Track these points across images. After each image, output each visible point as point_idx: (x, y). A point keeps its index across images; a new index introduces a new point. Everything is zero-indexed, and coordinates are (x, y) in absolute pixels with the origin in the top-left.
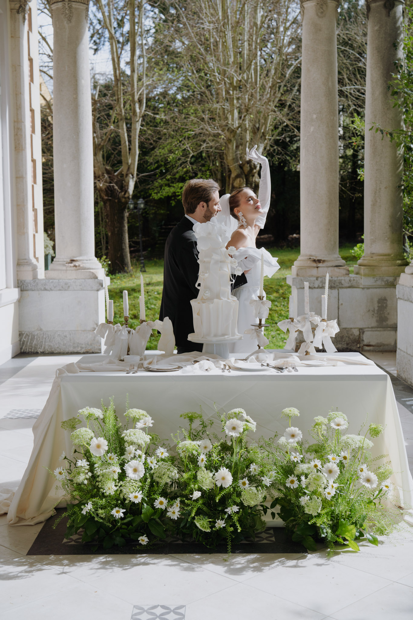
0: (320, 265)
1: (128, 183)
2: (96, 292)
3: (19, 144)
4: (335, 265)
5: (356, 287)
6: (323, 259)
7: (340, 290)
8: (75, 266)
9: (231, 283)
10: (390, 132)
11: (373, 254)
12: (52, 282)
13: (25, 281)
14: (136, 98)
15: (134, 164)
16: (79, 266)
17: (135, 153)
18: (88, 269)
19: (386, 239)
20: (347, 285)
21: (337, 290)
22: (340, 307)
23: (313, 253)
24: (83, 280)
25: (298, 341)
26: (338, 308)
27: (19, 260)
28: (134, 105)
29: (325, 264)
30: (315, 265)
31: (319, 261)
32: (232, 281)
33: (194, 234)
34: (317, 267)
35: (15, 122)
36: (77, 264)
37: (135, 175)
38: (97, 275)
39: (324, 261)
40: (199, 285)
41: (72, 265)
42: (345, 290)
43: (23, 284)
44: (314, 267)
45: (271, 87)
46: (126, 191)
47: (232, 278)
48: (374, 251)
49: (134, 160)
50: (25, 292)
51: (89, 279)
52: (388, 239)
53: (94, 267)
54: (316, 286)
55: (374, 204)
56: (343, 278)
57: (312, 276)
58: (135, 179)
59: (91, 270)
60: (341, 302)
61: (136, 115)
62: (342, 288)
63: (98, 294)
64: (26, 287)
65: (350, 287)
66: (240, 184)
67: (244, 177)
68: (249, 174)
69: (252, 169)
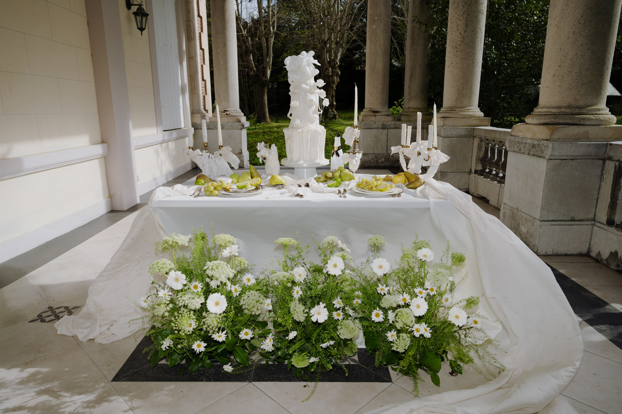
0: (377, 114)
1: (267, 71)
2: (240, 130)
3: (190, 36)
4: (386, 114)
5: (398, 128)
6: (379, 110)
7: (389, 130)
8: (227, 114)
9: (319, 113)
10: (426, 24)
11: (409, 107)
12: (213, 124)
13: (196, 123)
14: (271, 23)
15: (270, 62)
16: (229, 114)
17: (271, 55)
18: (235, 116)
19: (418, 98)
20: (393, 127)
21: (387, 130)
22: (388, 140)
23: (373, 107)
24: (232, 123)
25: (362, 161)
26: (387, 141)
27: (192, 110)
28: (270, 27)
29: (380, 114)
30: (374, 114)
31: (376, 112)
32: (320, 111)
33: (285, 67)
34: (375, 116)
35: (186, 21)
36: (228, 113)
37: (271, 68)
38: (240, 120)
39: (379, 112)
40: (291, 115)
41: (225, 113)
42: (392, 130)
43: (195, 125)
44: (373, 116)
45: (347, 16)
46: (266, 77)
47: (320, 109)
48: (410, 106)
49: (270, 59)
50: (197, 130)
51: (235, 122)
52: (419, 98)
53: (238, 115)
54: (374, 127)
55: (411, 76)
56: (391, 123)
57: (372, 121)
58: (270, 70)
59: (237, 117)
60: (389, 137)
61: (271, 33)
62: (390, 128)
63: (241, 131)
64: (198, 127)
65: (394, 128)
66: (329, 73)
67: (330, 69)
68: (333, 67)
69: (335, 64)
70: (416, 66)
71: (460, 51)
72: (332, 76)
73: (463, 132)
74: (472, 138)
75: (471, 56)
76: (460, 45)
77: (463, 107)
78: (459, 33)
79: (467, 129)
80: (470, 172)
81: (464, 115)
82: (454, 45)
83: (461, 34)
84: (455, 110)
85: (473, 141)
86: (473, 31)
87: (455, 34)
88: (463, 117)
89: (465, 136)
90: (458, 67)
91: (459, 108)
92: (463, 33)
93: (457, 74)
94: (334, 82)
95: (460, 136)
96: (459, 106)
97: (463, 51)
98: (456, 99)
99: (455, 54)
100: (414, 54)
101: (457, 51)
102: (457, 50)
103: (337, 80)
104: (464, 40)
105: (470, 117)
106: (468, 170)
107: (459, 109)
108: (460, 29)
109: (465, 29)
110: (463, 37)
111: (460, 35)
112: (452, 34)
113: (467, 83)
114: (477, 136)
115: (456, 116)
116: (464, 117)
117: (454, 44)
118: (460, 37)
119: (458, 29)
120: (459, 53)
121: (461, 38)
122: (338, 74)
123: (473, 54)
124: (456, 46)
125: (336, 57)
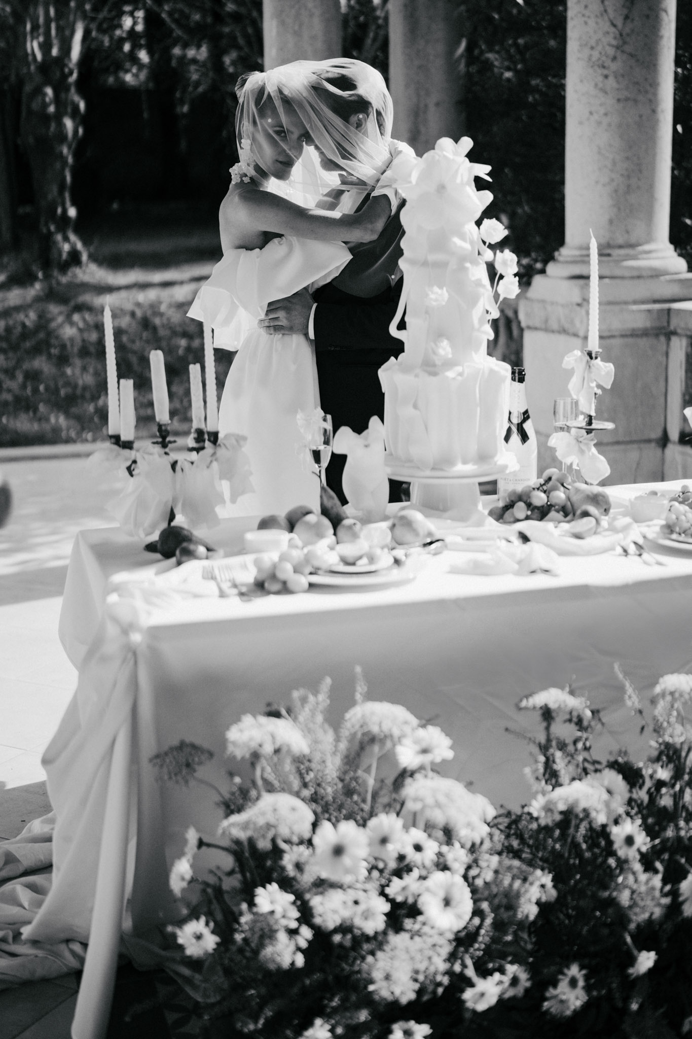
66: (45, 105)
67: (49, 91)
68: (60, 87)
69: (65, 77)
70: (426, 106)
71: (616, 77)
72: (58, 117)
73: (641, 322)
74: (663, 339)
75: (646, 92)
76: (614, 59)
77: (632, 246)
78: (608, 24)
79: (649, 311)
80: (664, 441)
81: (638, 269)
82: (594, 59)
83: (614, 26)
84: (609, 255)
85: (668, 345)
86: (648, 17)
87: (597, 23)
88: (635, 274)
89: (644, 333)
90: (609, 125)
91: (620, 247)
92: (619, 23)
93: (610, 146)
94: (61, 137)
95: (634, 334)
96: (621, 241)
97: (623, 76)
98: (611, 222)
99: (600, 85)
100: (420, 67)
101: (606, 77)
102: (606, 72)
103: (76, 132)
104: (625, 43)
105: (656, 274)
106: (657, 434)
107: (622, 252)
108: (610, 11)
109: (625, 11)
110: (621, 35)
111: (613, 29)
112: (586, 23)
113: (640, 171)
114: (679, 331)
115: (618, 272)
116: (638, 276)
117: (596, 54)
118: (612, 35)
119: (606, 11)
120: (611, 82)
121: (615, 38)
122: (76, 108)
123: (651, 85)
124: (600, 62)
125: (66, 49)
